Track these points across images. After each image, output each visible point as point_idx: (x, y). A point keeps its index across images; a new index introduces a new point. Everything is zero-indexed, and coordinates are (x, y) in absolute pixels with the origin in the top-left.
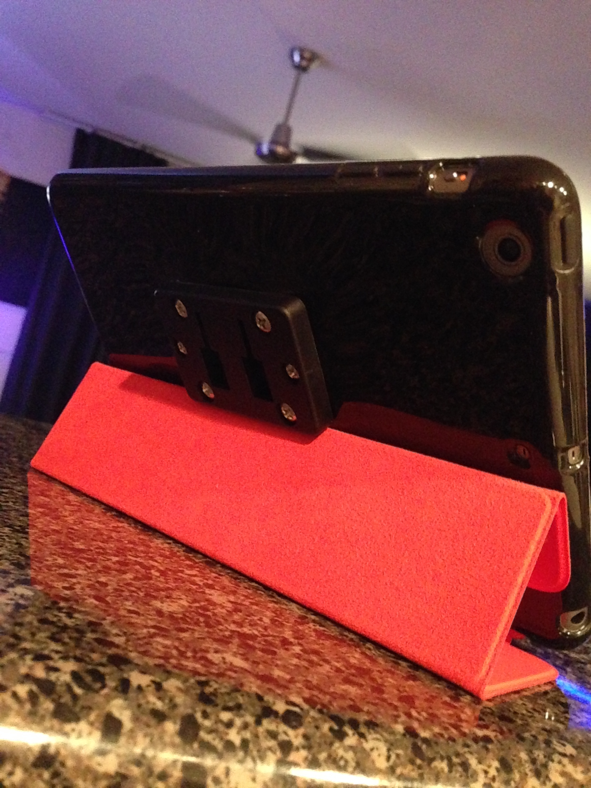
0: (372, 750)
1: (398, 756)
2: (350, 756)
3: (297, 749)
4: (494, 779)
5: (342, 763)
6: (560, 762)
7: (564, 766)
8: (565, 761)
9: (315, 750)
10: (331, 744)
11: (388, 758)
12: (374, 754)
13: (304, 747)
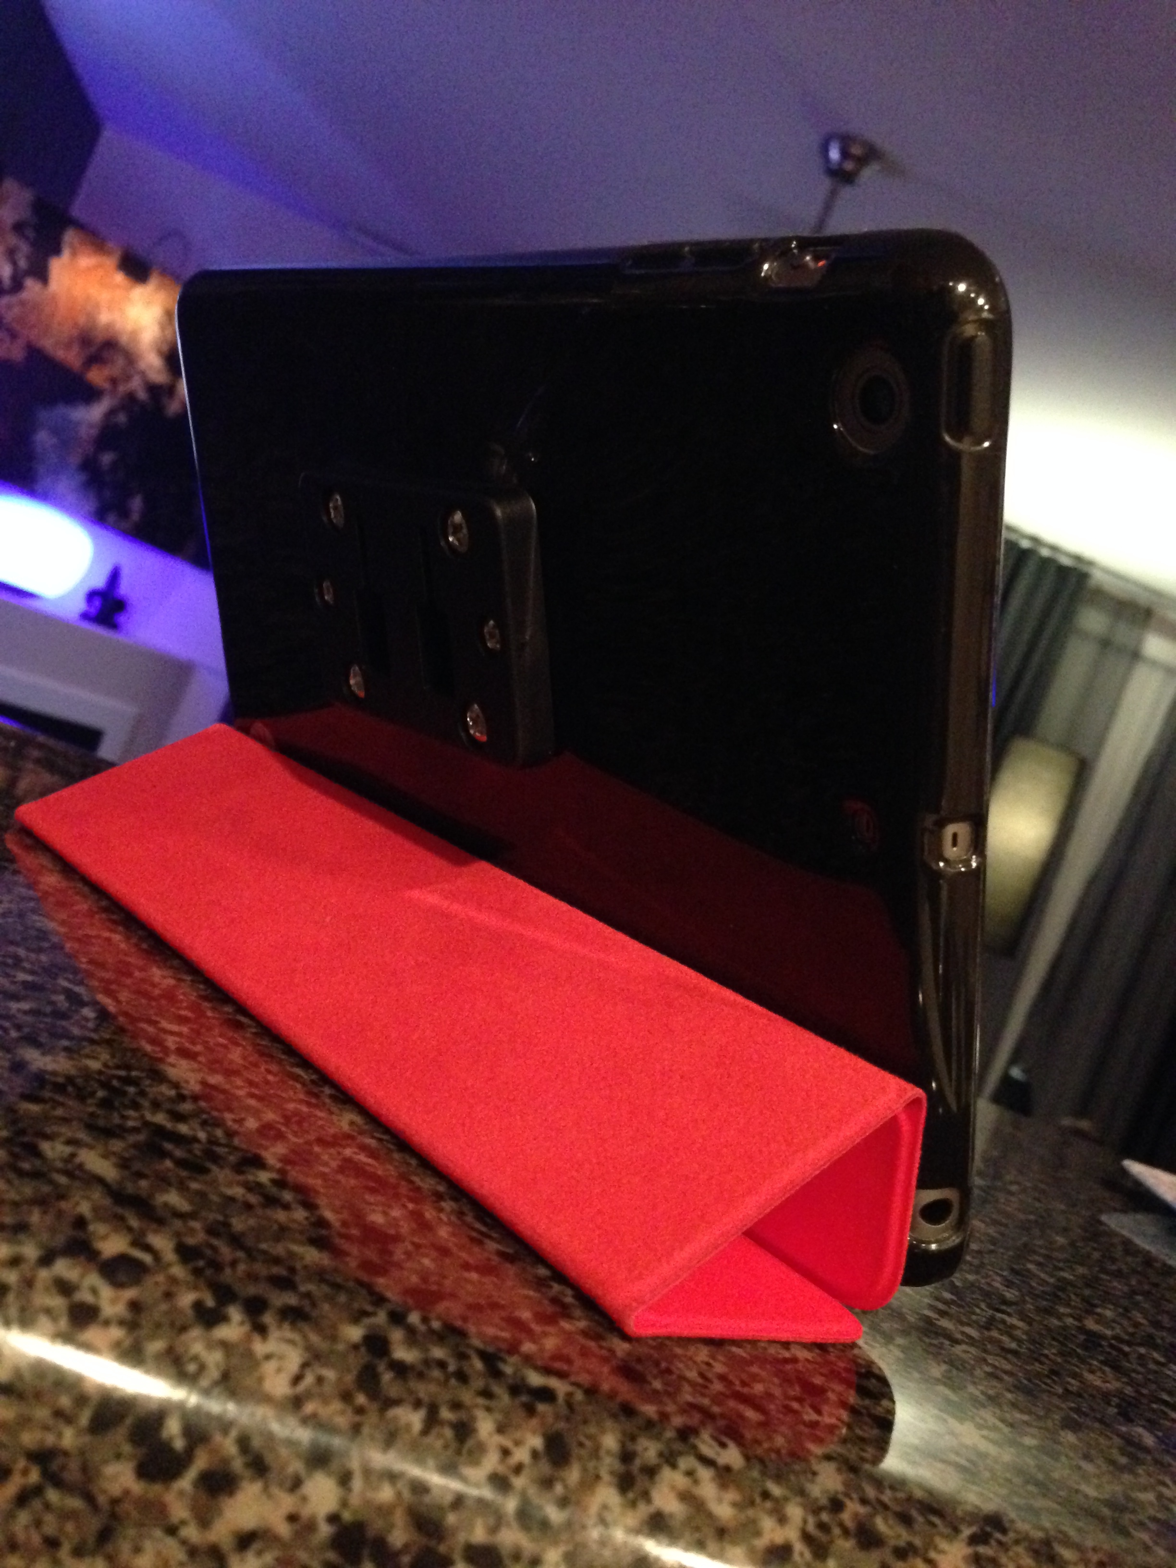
0: (268, 1357)
1: (320, 1380)
2: (214, 1359)
3: (107, 1323)
4: (518, 1469)
5: (192, 1368)
6: (690, 1473)
7: (696, 1482)
8: (705, 1474)
9: (143, 1332)
10: (183, 1329)
11: (297, 1379)
12: (269, 1367)
13: (122, 1323)
